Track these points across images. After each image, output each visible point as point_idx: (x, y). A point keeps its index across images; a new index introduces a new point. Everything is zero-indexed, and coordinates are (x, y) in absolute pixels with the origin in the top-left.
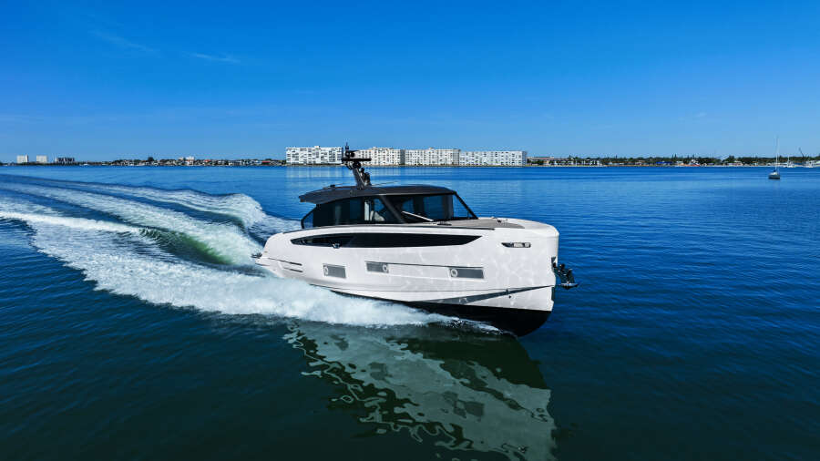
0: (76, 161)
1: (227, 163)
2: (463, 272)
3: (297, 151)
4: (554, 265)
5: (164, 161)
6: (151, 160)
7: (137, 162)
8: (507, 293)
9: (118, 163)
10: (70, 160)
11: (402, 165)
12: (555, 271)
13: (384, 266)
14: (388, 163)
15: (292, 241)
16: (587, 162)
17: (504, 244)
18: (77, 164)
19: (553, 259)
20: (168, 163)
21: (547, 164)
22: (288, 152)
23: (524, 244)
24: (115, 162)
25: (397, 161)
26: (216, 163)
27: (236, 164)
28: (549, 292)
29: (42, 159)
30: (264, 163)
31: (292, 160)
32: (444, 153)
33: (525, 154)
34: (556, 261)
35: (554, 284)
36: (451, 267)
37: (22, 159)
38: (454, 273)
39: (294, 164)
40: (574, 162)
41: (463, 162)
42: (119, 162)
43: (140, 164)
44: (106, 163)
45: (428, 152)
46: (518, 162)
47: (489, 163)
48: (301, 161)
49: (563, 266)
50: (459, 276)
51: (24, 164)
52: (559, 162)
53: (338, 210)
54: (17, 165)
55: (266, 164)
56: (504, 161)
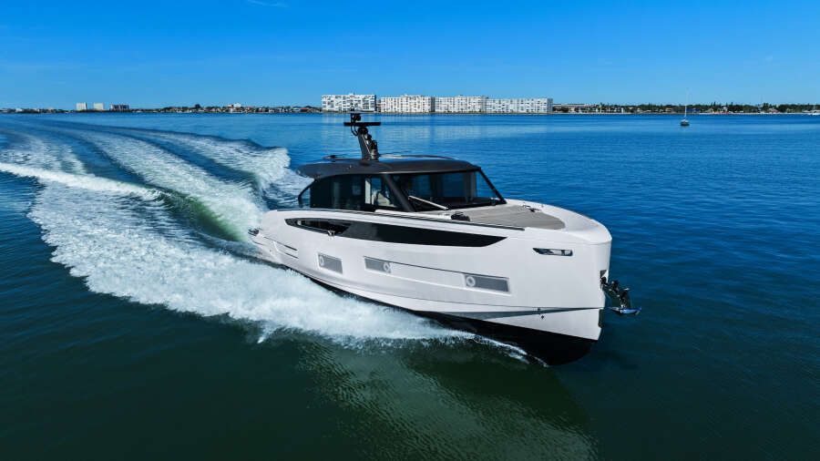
0: (131, 108)
1: (267, 110)
2: (482, 282)
3: (332, 99)
4: (603, 280)
5: (210, 108)
6: (198, 107)
7: (185, 109)
8: (539, 312)
9: (167, 110)
10: (125, 107)
11: (433, 111)
12: (605, 289)
13: (386, 264)
14: (419, 111)
15: (287, 220)
16: (611, 109)
17: (537, 250)
18: (131, 112)
19: (602, 273)
20: (213, 110)
21: (573, 111)
22: (324, 100)
23: (563, 251)
24: (165, 109)
25: (427, 108)
26: (257, 110)
27: (276, 111)
28: (595, 315)
29: (99, 106)
30: (303, 111)
31: (328, 108)
32: (472, 100)
33: (550, 101)
34: (606, 275)
35: (602, 305)
36: (466, 275)
37: (81, 106)
38: (471, 281)
39: (329, 111)
40: (599, 109)
41: (489, 110)
42: (170, 108)
43: (188, 111)
44: (157, 110)
45: (456, 99)
46: (543, 109)
47: (515, 110)
48: (336, 108)
49: (616, 283)
50: (477, 285)
51: (83, 111)
52: (583, 109)
53: (336, 187)
54: (77, 112)
55: (305, 111)
56: (530, 109)
